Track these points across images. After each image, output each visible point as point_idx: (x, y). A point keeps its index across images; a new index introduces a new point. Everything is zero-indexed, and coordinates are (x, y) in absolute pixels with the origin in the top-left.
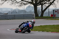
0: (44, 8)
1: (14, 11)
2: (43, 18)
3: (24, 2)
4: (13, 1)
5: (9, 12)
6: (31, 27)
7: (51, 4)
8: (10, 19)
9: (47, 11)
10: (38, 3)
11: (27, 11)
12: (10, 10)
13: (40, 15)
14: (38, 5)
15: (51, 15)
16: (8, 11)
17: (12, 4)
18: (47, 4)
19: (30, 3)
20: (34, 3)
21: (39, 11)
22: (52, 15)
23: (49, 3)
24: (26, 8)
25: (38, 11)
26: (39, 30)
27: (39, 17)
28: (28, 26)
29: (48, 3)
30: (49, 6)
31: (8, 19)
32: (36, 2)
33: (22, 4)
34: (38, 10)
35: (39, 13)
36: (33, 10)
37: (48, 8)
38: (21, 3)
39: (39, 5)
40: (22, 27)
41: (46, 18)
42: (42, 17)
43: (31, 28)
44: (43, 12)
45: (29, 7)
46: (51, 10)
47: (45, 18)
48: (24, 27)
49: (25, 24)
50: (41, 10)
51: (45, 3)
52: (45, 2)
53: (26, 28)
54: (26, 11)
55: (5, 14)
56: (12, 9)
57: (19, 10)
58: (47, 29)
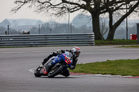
0: (115, 20)
1: (46, 27)
2: (114, 44)
3: (68, 5)
4: (43, 3)
5: (34, 28)
6: (70, 64)
7: (132, 9)
8: (36, 46)
9: (123, 26)
10: (103, 8)
11: (76, 27)
12: (34, 24)
13: (105, 36)
14: (102, 13)
15: (133, 35)
16: (31, 27)
17: (41, 9)
18: (122, 9)
19: (82, 7)
20: (93, 7)
21: (103, 26)
22: (134, 37)
23: (127, 9)
24: (74, 20)
25: (101, 28)
26: (104, 72)
27: (103, 41)
28: (62, 61)
29: (124, 7)
30: (127, 14)
31: (31, 46)
32: (97, 4)
33: (64, 9)
34: (101, 24)
35: (104, 32)
36: (90, 25)
37: (125, 19)
38: (62, 8)
39: (105, 12)
40: (50, 64)
41: (120, 44)
42: (111, 40)
43: (69, 67)
44: (113, 28)
45: (81, 16)
46: (132, 24)
47: (117, 44)
48: (53, 64)
49: (57, 57)
50: (107, 25)
51: (117, 9)
52: (119, 5)
53: (59, 66)
54: (73, 27)
55: (24, 33)
56: (40, 21)
57: (57, 24)
58: (122, 68)
